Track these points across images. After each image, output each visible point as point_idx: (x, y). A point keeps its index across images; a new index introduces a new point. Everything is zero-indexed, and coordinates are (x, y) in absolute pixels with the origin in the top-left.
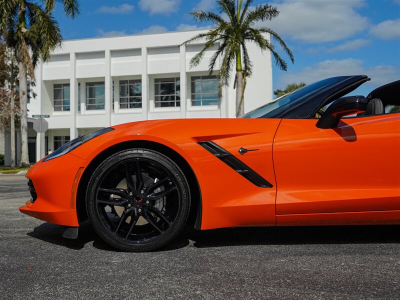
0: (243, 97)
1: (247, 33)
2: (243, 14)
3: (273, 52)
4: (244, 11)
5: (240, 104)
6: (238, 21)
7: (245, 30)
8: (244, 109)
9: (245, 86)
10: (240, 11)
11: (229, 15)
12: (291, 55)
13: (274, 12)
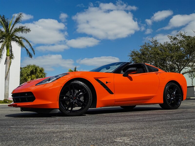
0: (9, 69)
1: (13, 38)
2: (12, 29)
3: (26, 49)
4: (13, 27)
5: (8, 72)
6: (9, 31)
7: (13, 36)
8: (9, 75)
9: (11, 63)
10: (10, 27)
11: (4, 28)
12: (34, 51)
13: (28, 30)
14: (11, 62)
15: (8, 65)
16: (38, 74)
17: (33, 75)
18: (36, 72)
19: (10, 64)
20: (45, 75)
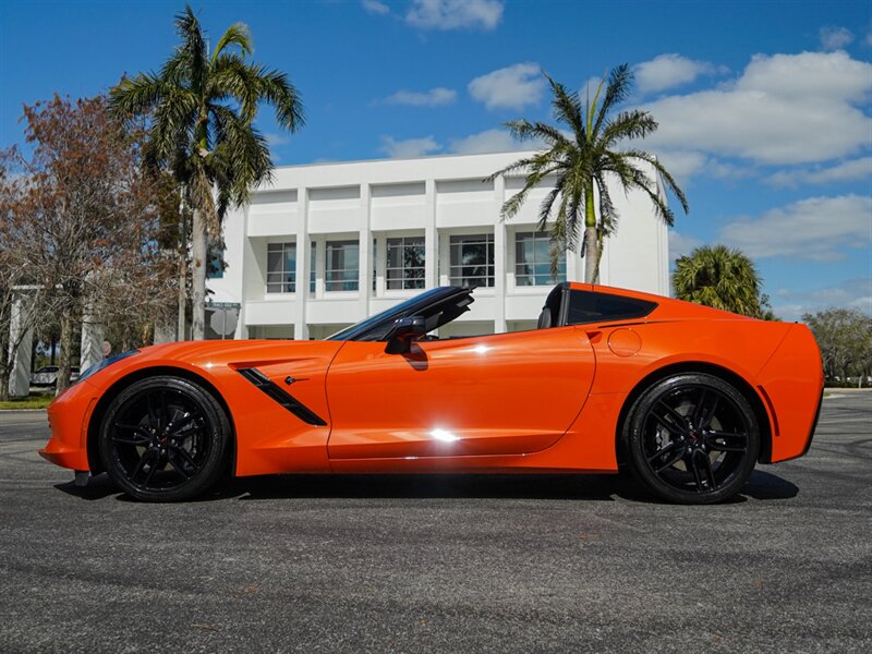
0: (597, 271)
13: (650, 124)
14: (601, 247)
15: (593, 258)
16: (727, 283)
17: (706, 288)
18: (718, 273)
19: (600, 254)
20: (755, 285)
